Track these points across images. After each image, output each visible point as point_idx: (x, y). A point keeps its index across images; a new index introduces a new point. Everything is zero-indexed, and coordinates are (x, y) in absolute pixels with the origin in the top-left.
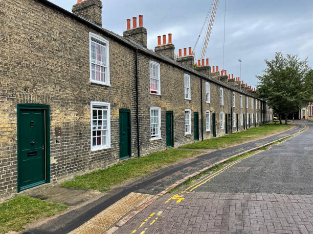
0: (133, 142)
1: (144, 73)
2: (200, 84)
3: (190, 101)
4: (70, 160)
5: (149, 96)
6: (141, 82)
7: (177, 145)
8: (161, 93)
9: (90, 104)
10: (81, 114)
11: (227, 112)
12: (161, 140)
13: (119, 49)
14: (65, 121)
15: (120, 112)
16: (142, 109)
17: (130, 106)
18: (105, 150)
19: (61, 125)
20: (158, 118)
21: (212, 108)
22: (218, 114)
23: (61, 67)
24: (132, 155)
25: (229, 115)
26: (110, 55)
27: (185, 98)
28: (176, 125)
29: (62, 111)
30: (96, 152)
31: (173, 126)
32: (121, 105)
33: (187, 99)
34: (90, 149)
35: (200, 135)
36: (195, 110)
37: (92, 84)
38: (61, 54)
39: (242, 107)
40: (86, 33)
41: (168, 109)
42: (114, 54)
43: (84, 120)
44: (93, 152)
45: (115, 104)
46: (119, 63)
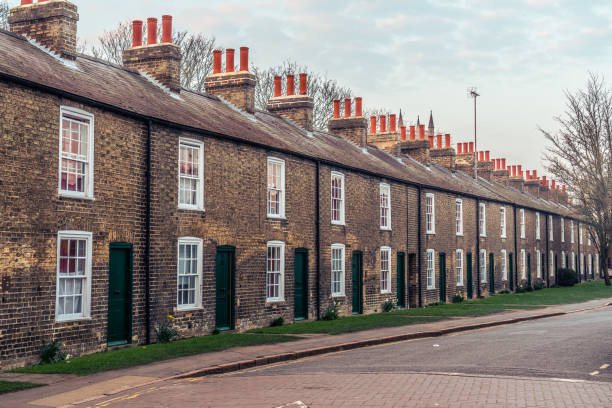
0: (136, 311)
1: (166, 165)
2: (313, 178)
3: (284, 223)
4: (21, 334)
5: (175, 215)
6: (158, 185)
7: (243, 325)
8: (206, 205)
9: (56, 236)
10: (41, 255)
11: (403, 248)
12: (200, 311)
13: (114, 125)
14: (17, 265)
15: (111, 249)
16: (158, 243)
17: (131, 236)
18: (80, 322)
19: (10, 273)
20: (195, 262)
21: (351, 238)
22: (372, 254)
23: (14, 174)
24: (134, 338)
25: (411, 256)
26: (96, 141)
27: (270, 215)
28: (241, 279)
29: (12, 250)
30: (63, 324)
31: (233, 280)
32: (113, 236)
33: (275, 216)
34: (53, 317)
35: (311, 306)
36: (299, 244)
37: (61, 198)
38: (15, 153)
39: (460, 233)
40: (55, 108)
41: (222, 241)
42: (103, 138)
43: (46, 265)
44: (57, 325)
45: (101, 233)
46: (112, 153)
